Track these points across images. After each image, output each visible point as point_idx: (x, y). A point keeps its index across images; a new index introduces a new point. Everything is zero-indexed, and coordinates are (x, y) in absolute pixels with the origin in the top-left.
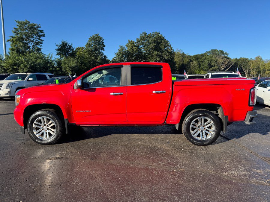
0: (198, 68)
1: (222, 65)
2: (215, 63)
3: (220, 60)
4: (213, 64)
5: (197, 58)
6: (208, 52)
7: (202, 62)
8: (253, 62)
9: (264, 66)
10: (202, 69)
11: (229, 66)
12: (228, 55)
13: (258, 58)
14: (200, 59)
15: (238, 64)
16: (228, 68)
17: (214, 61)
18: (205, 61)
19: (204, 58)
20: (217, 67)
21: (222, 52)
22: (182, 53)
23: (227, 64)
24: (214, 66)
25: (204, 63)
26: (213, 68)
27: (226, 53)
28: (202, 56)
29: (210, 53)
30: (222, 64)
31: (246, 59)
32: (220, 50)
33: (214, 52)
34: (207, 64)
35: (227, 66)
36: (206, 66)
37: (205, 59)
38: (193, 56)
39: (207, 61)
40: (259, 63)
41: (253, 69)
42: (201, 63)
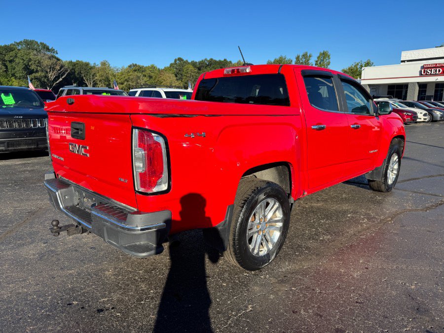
0: (5, 73)
1: (50, 71)
2: (37, 66)
3: (46, 62)
4: (33, 67)
6: (18, 44)
7: (11, 61)
8: (99, 70)
9: (115, 76)
10: (13, 75)
11: (64, 73)
12: (57, 53)
13: (104, 64)
14: (5, 55)
15: (75, 72)
16: (63, 77)
17: (35, 61)
18: (17, 60)
19: (13, 53)
20: (43, 74)
21: (46, 48)
23: (59, 70)
24: (37, 71)
25: (13, 64)
26: (34, 74)
27: (52, 50)
28: (8, 49)
29: (22, 45)
30: (50, 68)
31: (87, 64)
32: (42, 44)
33: (29, 44)
34: (21, 66)
35: (60, 73)
36: (19, 69)
37: (16, 57)
39: (22, 61)
40: (107, 72)
41: (100, 81)
42: (8, 64)
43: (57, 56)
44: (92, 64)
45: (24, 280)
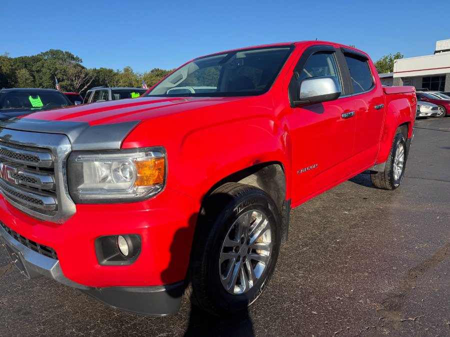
0: (32, 84)
1: (76, 79)
2: (63, 75)
3: (71, 71)
4: (59, 76)
5: (25, 62)
6: (45, 54)
7: (38, 71)
9: (138, 82)
11: (89, 81)
12: (82, 62)
13: (126, 70)
14: (33, 66)
15: (99, 79)
16: (88, 85)
17: (61, 70)
18: (44, 70)
19: (39, 64)
20: (69, 83)
21: (71, 57)
23: (84, 78)
24: (63, 80)
25: (41, 74)
27: (77, 59)
28: (35, 59)
29: (48, 55)
30: (76, 76)
31: (111, 71)
32: (66, 53)
33: (55, 54)
34: (48, 76)
35: (85, 81)
36: (46, 78)
37: (43, 67)
38: (16, 59)
39: (48, 71)
40: (130, 78)
42: (35, 74)
43: (81, 64)
44: (115, 71)
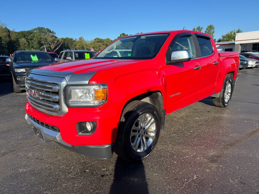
0: (28, 46)
1: (52, 44)
2: (45, 41)
3: (50, 39)
4: (43, 42)
5: (24, 34)
6: (36, 29)
7: (31, 39)
8: (78, 42)
9: (87, 45)
10: (32, 47)
11: (59, 45)
12: (55, 34)
13: (81, 39)
14: (28, 36)
15: (65, 44)
16: (59, 47)
17: (44, 39)
18: (34, 39)
19: (32, 35)
20: (48, 46)
21: (50, 31)
22: (4, 27)
23: (57, 43)
25: (32, 41)
27: (53, 32)
28: (30, 33)
30: (52, 42)
31: (72, 39)
32: (47, 29)
33: (41, 29)
34: (37, 42)
35: (57, 45)
36: (35, 44)
37: (34, 37)
38: (19, 32)
39: (37, 39)
40: (82, 43)
41: (79, 48)
42: (29, 41)
43: (55, 35)
44: (74, 39)
45: (56, 157)
